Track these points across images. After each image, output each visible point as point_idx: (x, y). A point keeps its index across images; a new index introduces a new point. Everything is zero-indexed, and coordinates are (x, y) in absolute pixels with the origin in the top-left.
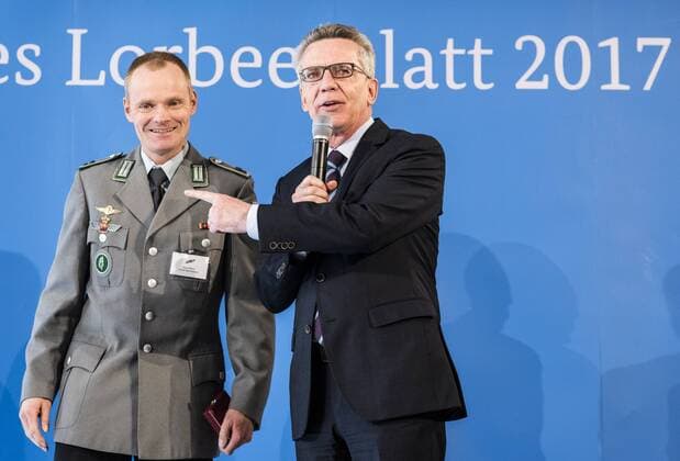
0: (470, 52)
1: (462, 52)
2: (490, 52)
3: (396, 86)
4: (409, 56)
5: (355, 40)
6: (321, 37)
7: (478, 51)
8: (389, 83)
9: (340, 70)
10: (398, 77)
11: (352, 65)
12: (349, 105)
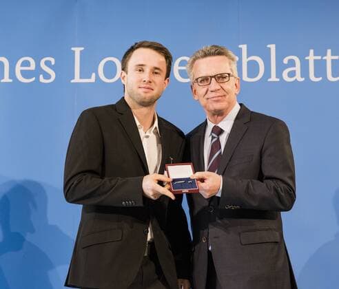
0: (324, 58)
1: (319, 58)
3: (278, 80)
4: (286, 61)
5: (226, 56)
6: (206, 55)
7: (329, 57)
8: (273, 78)
9: (221, 77)
10: (279, 74)
11: (229, 74)
12: (227, 97)
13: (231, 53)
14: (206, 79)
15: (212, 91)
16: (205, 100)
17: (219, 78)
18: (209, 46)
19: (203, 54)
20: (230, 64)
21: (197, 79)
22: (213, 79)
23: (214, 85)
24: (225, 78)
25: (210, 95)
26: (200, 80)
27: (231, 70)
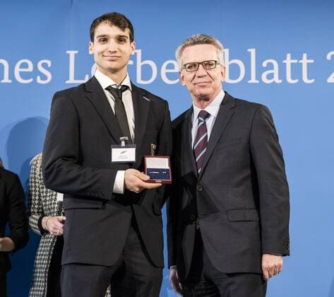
0: (300, 62)
1: (296, 61)
2: (312, 61)
3: (257, 82)
4: (265, 64)
5: (214, 44)
6: (195, 43)
7: (305, 61)
8: (253, 80)
9: (208, 64)
10: (258, 77)
11: (216, 62)
12: (213, 83)
13: (218, 42)
14: (193, 66)
15: (199, 77)
16: (192, 85)
17: (206, 65)
18: (198, 35)
19: (192, 42)
20: (217, 52)
21: (185, 65)
22: (201, 65)
23: (201, 71)
24: (212, 65)
25: (197, 80)
26: (187, 66)
27: (218, 58)
